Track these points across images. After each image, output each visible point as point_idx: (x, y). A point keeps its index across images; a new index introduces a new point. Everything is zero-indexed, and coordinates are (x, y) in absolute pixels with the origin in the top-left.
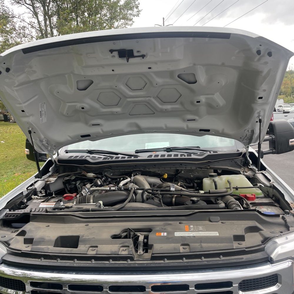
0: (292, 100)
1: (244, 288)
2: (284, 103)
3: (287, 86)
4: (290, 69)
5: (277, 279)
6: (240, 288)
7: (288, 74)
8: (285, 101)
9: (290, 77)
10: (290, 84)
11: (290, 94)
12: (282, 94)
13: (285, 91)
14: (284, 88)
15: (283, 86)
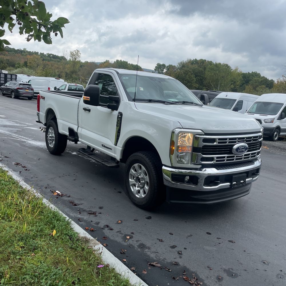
15: (57, 70)
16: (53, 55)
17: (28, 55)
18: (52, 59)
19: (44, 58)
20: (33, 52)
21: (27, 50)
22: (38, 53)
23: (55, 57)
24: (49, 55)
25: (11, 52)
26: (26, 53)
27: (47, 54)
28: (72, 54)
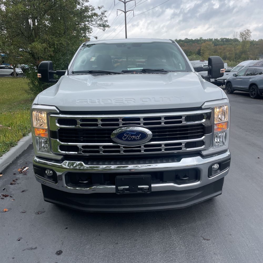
0: (235, 64)
1: (187, 120)
2: (228, 66)
3: (231, 52)
4: (234, 37)
5: (203, 117)
6: (186, 120)
7: (233, 42)
8: (229, 65)
9: (234, 44)
10: (234, 50)
11: (233, 59)
12: (226, 59)
13: (229, 57)
14: (229, 54)
15: (228, 53)
16: (226, 39)
17: (203, 43)
18: (225, 43)
19: (218, 43)
20: (208, 39)
21: (203, 38)
22: (212, 39)
23: (228, 40)
24: (222, 40)
25: (189, 43)
26: (202, 42)
27: (221, 39)
28: (242, 35)
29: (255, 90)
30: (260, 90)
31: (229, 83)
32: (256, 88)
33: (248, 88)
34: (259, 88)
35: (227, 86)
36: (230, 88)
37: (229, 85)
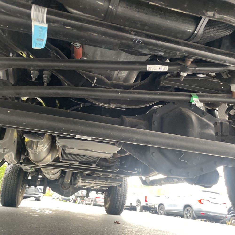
29: (189, 212)
30: (195, 211)
31: (162, 205)
32: (191, 209)
33: (182, 210)
34: (195, 210)
35: (159, 209)
36: (163, 211)
37: (162, 208)
